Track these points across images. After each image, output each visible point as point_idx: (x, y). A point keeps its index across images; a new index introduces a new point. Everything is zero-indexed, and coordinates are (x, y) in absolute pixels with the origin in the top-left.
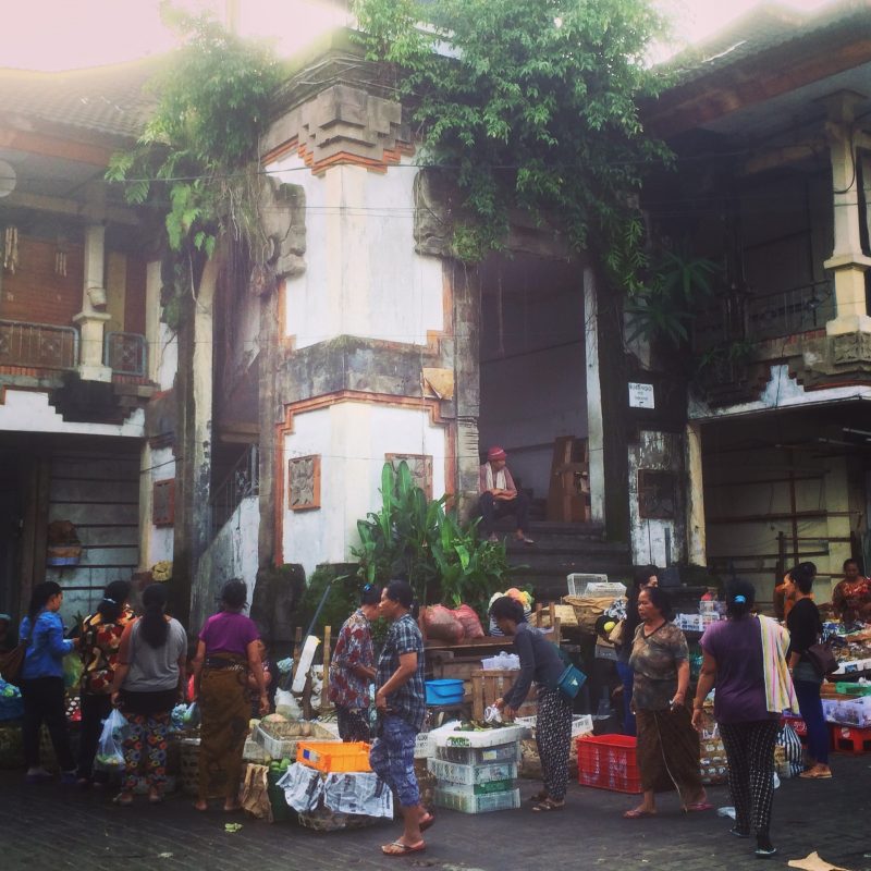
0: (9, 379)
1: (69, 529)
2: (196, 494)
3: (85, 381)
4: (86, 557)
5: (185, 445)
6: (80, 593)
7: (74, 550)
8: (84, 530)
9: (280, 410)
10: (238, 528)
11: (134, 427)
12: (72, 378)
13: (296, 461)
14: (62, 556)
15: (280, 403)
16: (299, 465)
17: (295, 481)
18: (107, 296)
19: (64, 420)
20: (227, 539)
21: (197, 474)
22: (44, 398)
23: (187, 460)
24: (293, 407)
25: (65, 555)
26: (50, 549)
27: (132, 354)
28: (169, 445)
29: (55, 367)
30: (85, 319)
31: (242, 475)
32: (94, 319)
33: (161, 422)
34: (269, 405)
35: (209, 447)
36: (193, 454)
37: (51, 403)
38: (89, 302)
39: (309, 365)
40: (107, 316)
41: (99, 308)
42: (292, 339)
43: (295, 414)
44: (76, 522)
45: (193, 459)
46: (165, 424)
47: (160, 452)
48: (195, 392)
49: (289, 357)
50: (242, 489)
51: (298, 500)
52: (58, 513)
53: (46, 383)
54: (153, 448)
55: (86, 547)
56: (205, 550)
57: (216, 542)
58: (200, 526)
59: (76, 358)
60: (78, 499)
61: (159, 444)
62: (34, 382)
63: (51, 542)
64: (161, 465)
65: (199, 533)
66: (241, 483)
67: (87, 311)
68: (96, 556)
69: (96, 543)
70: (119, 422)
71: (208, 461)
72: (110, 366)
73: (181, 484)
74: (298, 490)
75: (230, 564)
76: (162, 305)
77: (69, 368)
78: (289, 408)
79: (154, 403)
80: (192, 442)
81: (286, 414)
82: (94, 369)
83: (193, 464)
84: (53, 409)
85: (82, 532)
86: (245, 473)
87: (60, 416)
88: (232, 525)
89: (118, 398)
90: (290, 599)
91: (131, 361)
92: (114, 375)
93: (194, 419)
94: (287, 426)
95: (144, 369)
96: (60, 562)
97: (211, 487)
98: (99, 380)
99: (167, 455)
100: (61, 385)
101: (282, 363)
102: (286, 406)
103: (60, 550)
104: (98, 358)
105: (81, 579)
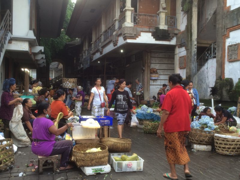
0: (141, 30)
1: (155, 70)
2: (192, 59)
3: (161, 30)
4: (160, 77)
5: (189, 45)
6: (158, 86)
7: (157, 75)
8: (159, 70)
9: (224, 31)
10: (207, 68)
11: (173, 42)
12: (157, 29)
13: (230, 46)
14: (154, 77)
15: (225, 28)
16: (232, 47)
17: (230, 53)
18: (166, 5)
19: (156, 40)
20: (203, 71)
21: (193, 54)
22: (150, 34)
23: (190, 50)
24: (229, 29)
25: (155, 77)
26: (151, 75)
27: (173, 22)
28: (184, 46)
29: (153, 26)
30: (160, 12)
31: (208, 53)
32: (163, 12)
33: (181, 40)
34: (220, 29)
35: (196, 46)
36: (192, 48)
37: (152, 36)
38: (161, 7)
39: (237, 14)
40: (166, 11)
41: (164, 9)
42: (230, 7)
43: (230, 31)
44: (157, 69)
45: (192, 49)
46: (183, 40)
47: (181, 49)
48: (192, 30)
49: (228, 13)
50: (208, 57)
51: (231, 58)
52: (153, 66)
53: (151, 30)
54: (178, 48)
55: (159, 75)
56: (195, 75)
57: (199, 72)
58: (194, 68)
59: (158, 23)
60: (157, 63)
61: (181, 46)
62: (148, 30)
63: (151, 73)
64: (181, 52)
65: (193, 70)
66: (208, 55)
67: (161, 10)
68: (162, 77)
69: (162, 74)
70: (170, 41)
71: (196, 50)
72: (167, 25)
73: (188, 56)
74: (231, 55)
75: (204, 78)
76: (182, 6)
77: (156, 26)
78: (228, 30)
79: (179, 35)
80: (191, 45)
81: (227, 32)
82: (163, 26)
83: (191, 51)
84: (153, 37)
85: (158, 71)
86: (209, 52)
87: (154, 39)
88: (205, 68)
89: (169, 34)
90: (229, 89)
91: (173, 24)
92: (168, 28)
93: (192, 38)
94: (227, 35)
95: (176, 26)
96: (153, 78)
97: (197, 57)
98: (164, 29)
99: (183, 49)
100: (155, 31)
101: (225, 16)
102: (227, 29)
103: (153, 75)
104: (164, 23)
105: (159, 82)
